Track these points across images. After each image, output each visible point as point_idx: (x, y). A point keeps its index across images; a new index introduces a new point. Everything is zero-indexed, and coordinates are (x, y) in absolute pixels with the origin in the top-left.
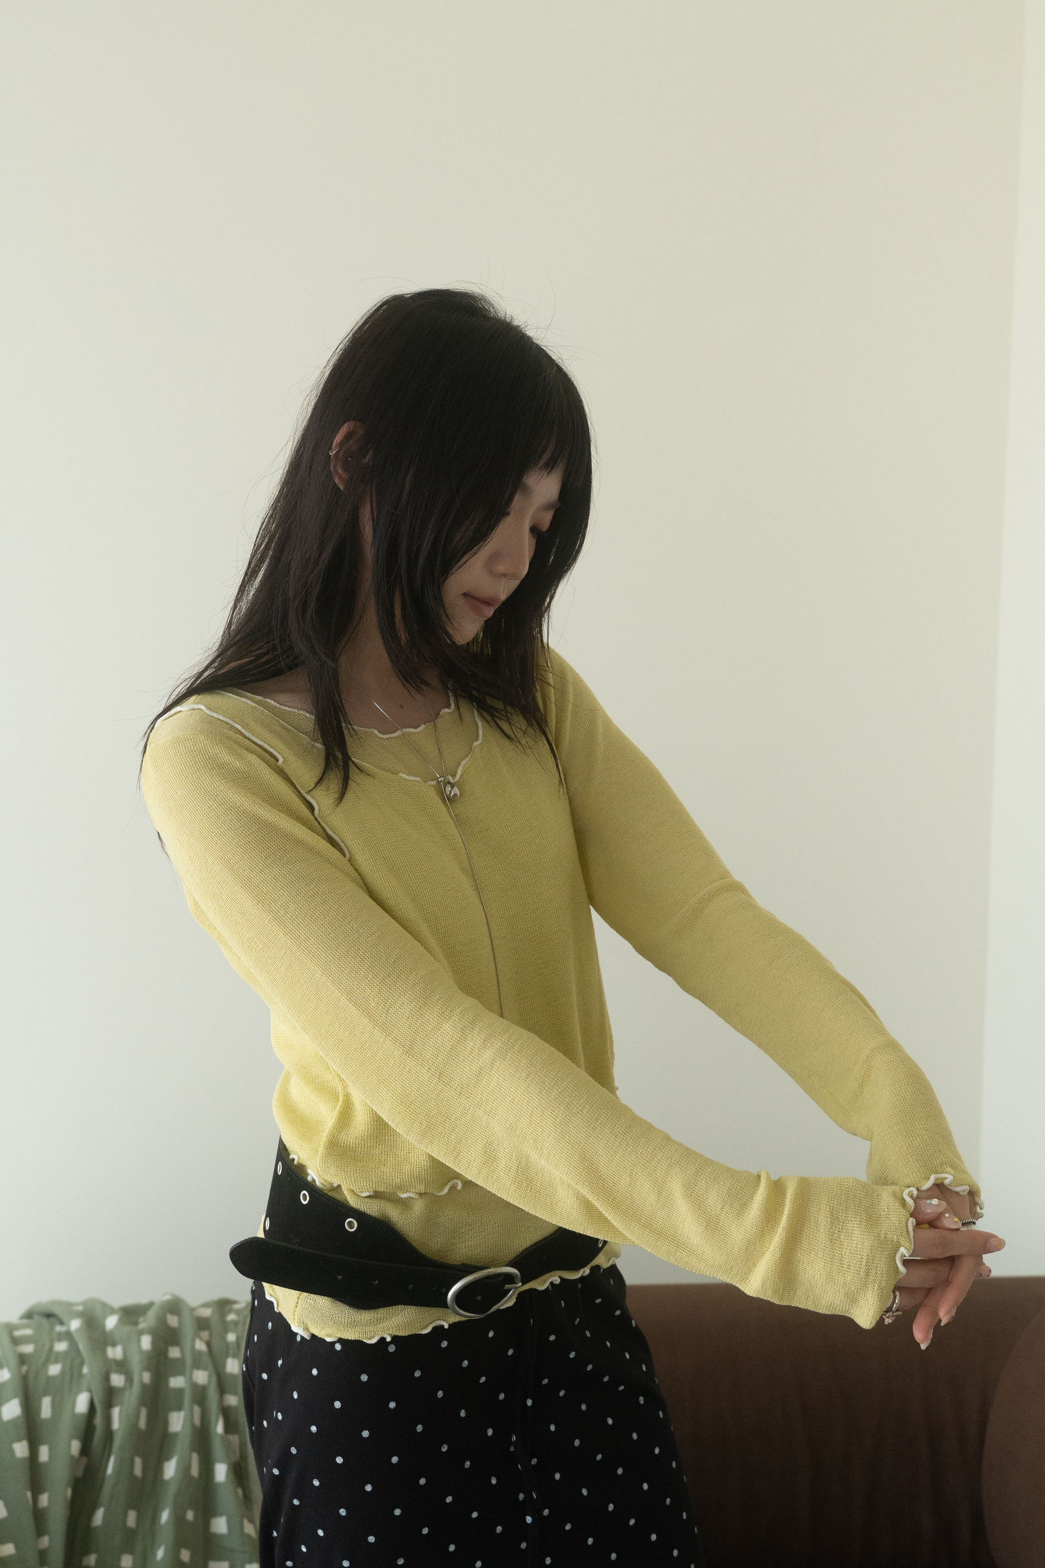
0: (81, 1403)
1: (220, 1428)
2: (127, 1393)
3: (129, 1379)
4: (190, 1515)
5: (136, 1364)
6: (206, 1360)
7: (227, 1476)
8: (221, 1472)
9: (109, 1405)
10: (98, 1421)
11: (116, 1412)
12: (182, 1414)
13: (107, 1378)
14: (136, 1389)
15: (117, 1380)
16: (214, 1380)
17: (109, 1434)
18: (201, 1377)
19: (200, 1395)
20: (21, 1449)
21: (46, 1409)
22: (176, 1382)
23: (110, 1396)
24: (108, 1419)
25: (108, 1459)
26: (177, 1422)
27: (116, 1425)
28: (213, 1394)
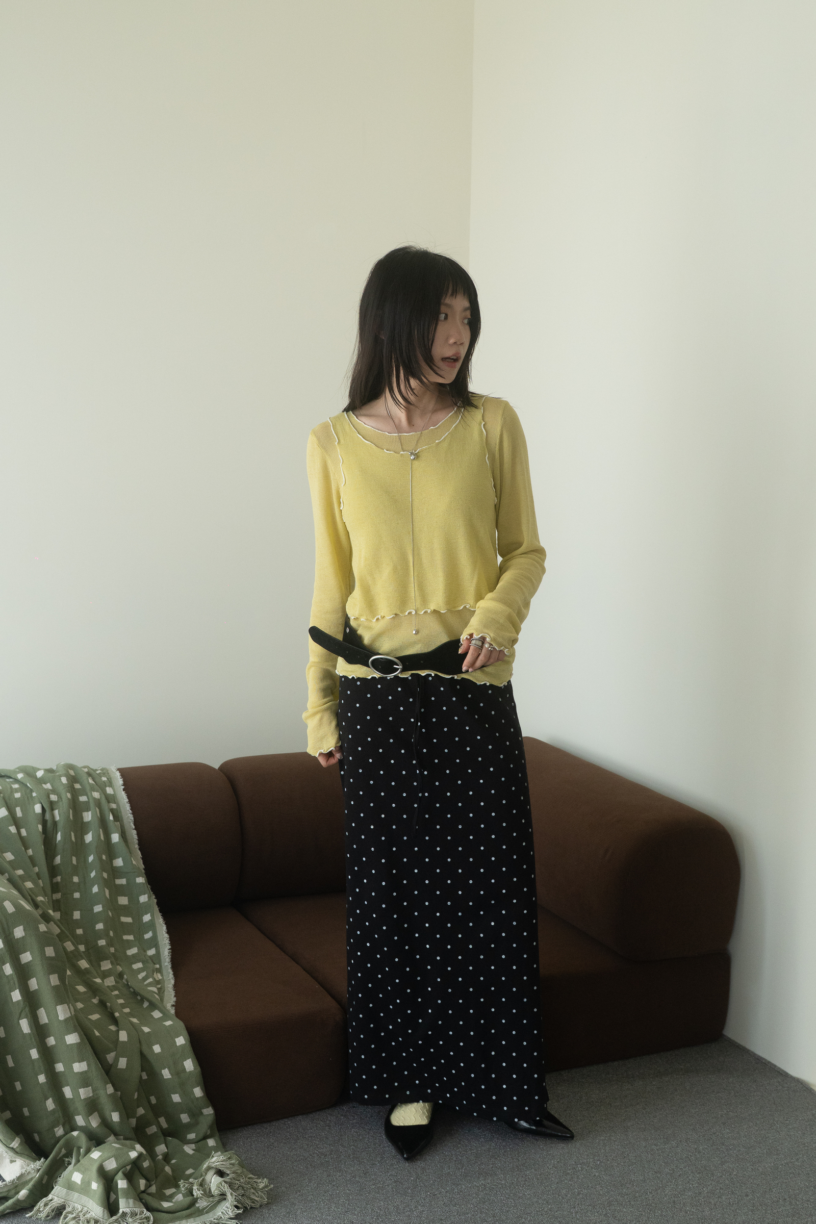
0: (38, 808)
1: (111, 818)
2: (61, 803)
3: (60, 797)
4: (104, 857)
5: (62, 790)
6: (96, 787)
7: (119, 839)
8: (115, 838)
9: (52, 810)
10: (48, 816)
11: (56, 812)
12: (90, 813)
13: (49, 797)
14: (65, 801)
15: (54, 798)
16: (103, 796)
17: (55, 823)
18: (96, 795)
19: (98, 803)
20: (13, 829)
21: (19, 812)
22: (83, 799)
23: (52, 805)
24: (53, 816)
25: (56, 834)
26: (88, 816)
27: (57, 818)
28: (104, 801)
